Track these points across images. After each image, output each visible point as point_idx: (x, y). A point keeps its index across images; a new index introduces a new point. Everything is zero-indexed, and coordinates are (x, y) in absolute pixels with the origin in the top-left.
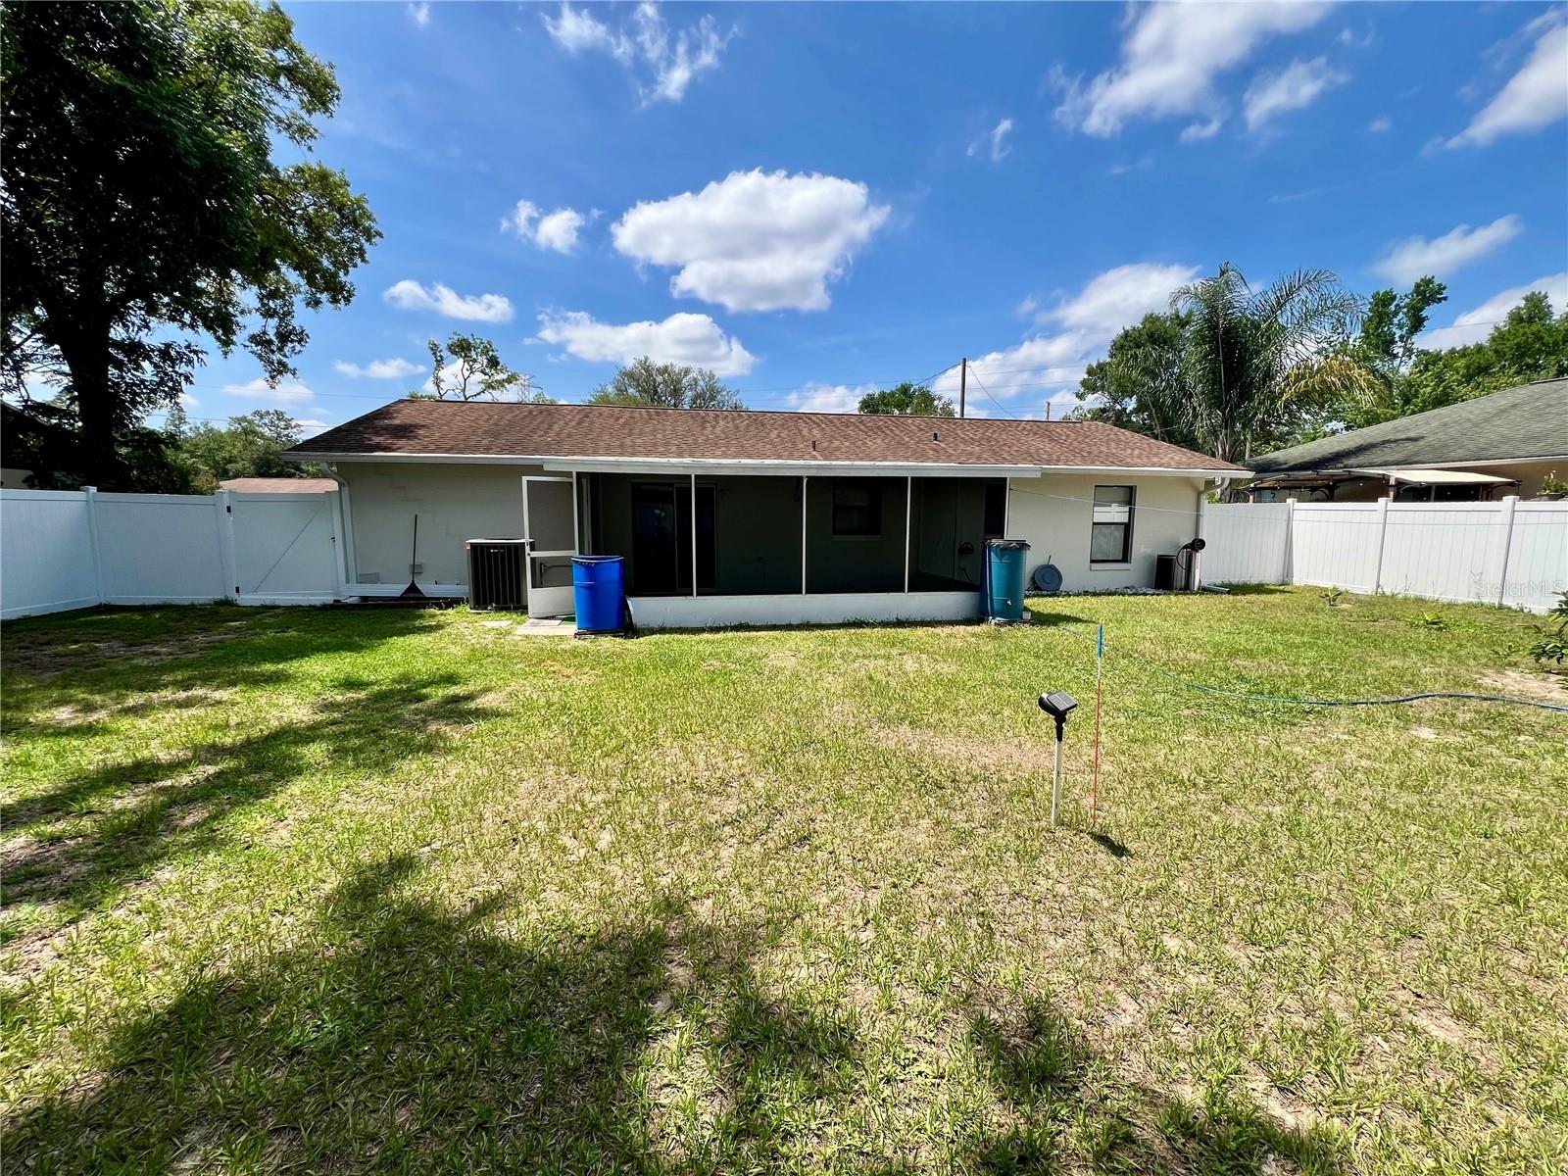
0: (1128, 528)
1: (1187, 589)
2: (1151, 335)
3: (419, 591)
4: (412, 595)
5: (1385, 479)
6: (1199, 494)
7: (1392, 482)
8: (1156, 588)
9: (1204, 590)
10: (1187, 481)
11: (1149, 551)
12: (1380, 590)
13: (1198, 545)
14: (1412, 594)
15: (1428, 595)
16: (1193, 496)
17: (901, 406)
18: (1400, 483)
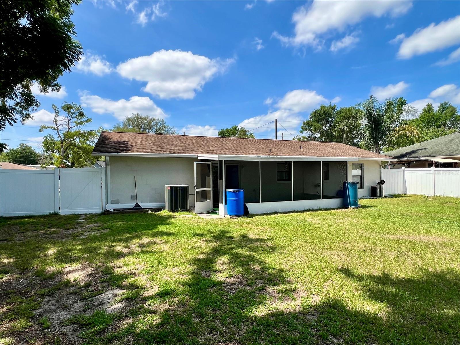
0: (362, 177)
1: (381, 196)
2: (324, 112)
3: (139, 206)
4: (137, 207)
5: (431, 161)
6: (380, 166)
7: (434, 162)
8: (372, 196)
9: (386, 197)
10: (377, 162)
11: (368, 184)
12: (435, 195)
13: (382, 182)
14: (445, 195)
15: (450, 196)
16: (379, 166)
17: (234, 134)
18: (436, 163)
